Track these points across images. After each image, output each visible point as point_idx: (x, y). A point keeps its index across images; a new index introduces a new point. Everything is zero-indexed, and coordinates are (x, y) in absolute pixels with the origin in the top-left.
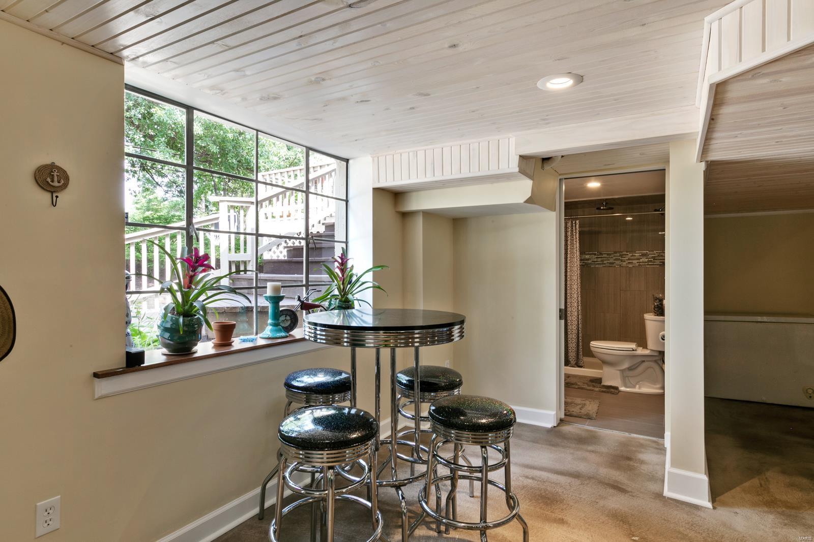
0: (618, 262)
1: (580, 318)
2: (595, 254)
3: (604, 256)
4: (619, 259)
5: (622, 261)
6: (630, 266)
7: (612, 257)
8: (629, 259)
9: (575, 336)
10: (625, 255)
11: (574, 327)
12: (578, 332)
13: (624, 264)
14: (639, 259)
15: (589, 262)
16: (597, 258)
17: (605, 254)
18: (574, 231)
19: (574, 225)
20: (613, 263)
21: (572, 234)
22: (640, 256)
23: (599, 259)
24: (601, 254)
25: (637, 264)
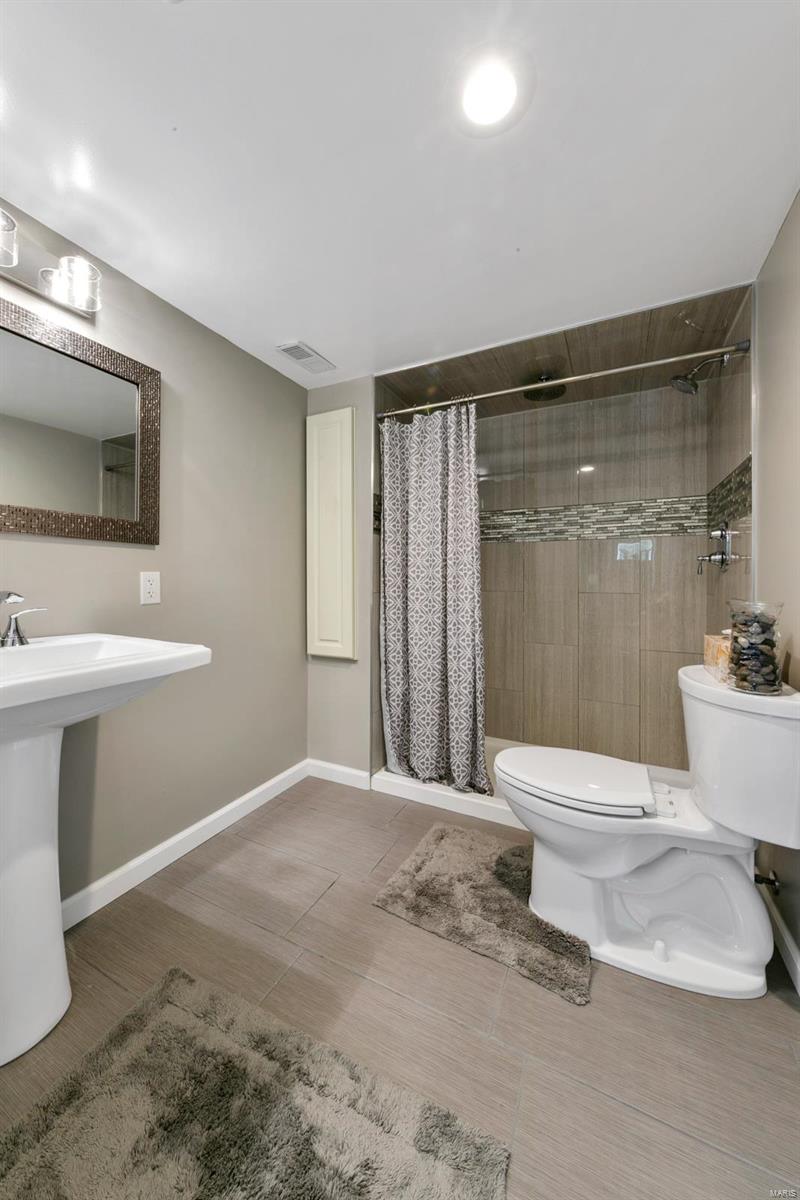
0: (573, 529)
1: (478, 665)
2: (523, 513)
3: (543, 516)
4: (576, 523)
5: (582, 527)
6: (603, 536)
7: (560, 519)
8: (599, 522)
9: (466, 712)
10: (591, 512)
11: (465, 688)
12: (475, 703)
13: (588, 532)
14: (621, 520)
15: (510, 531)
16: (527, 521)
17: (545, 512)
18: (465, 435)
19: (464, 417)
20: (561, 532)
21: (459, 446)
22: (625, 512)
23: (533, 525)
24: (536, 512)
25: (617, 532)
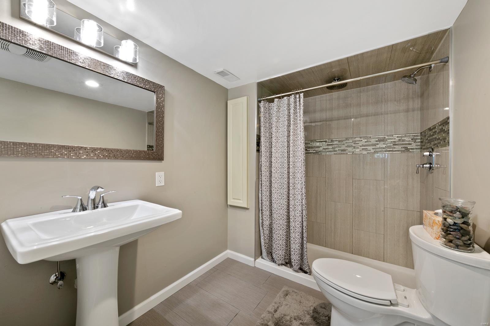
0: (350, 149)
2: (326, 141)
3: (335, 143)
4: (352, 146)
5: (354, 147)
6: (365, 152)
7: (344, 144)
8: (363, 146)
10: (359, 141)
11: (298, 224)
13: (357, 150)
14: (375, 145)
15: (319, 149)
16: (328, 145)
17: (336, 141)
18: (298, 108)
19: (298, 100)
20: (344, 150)
21: (295, 113)
22: (376, 141)
23: (330, 147)
24: (332, 141)
25: (372, 151)
